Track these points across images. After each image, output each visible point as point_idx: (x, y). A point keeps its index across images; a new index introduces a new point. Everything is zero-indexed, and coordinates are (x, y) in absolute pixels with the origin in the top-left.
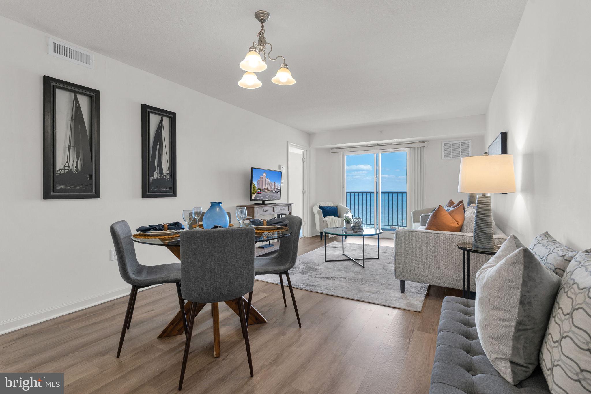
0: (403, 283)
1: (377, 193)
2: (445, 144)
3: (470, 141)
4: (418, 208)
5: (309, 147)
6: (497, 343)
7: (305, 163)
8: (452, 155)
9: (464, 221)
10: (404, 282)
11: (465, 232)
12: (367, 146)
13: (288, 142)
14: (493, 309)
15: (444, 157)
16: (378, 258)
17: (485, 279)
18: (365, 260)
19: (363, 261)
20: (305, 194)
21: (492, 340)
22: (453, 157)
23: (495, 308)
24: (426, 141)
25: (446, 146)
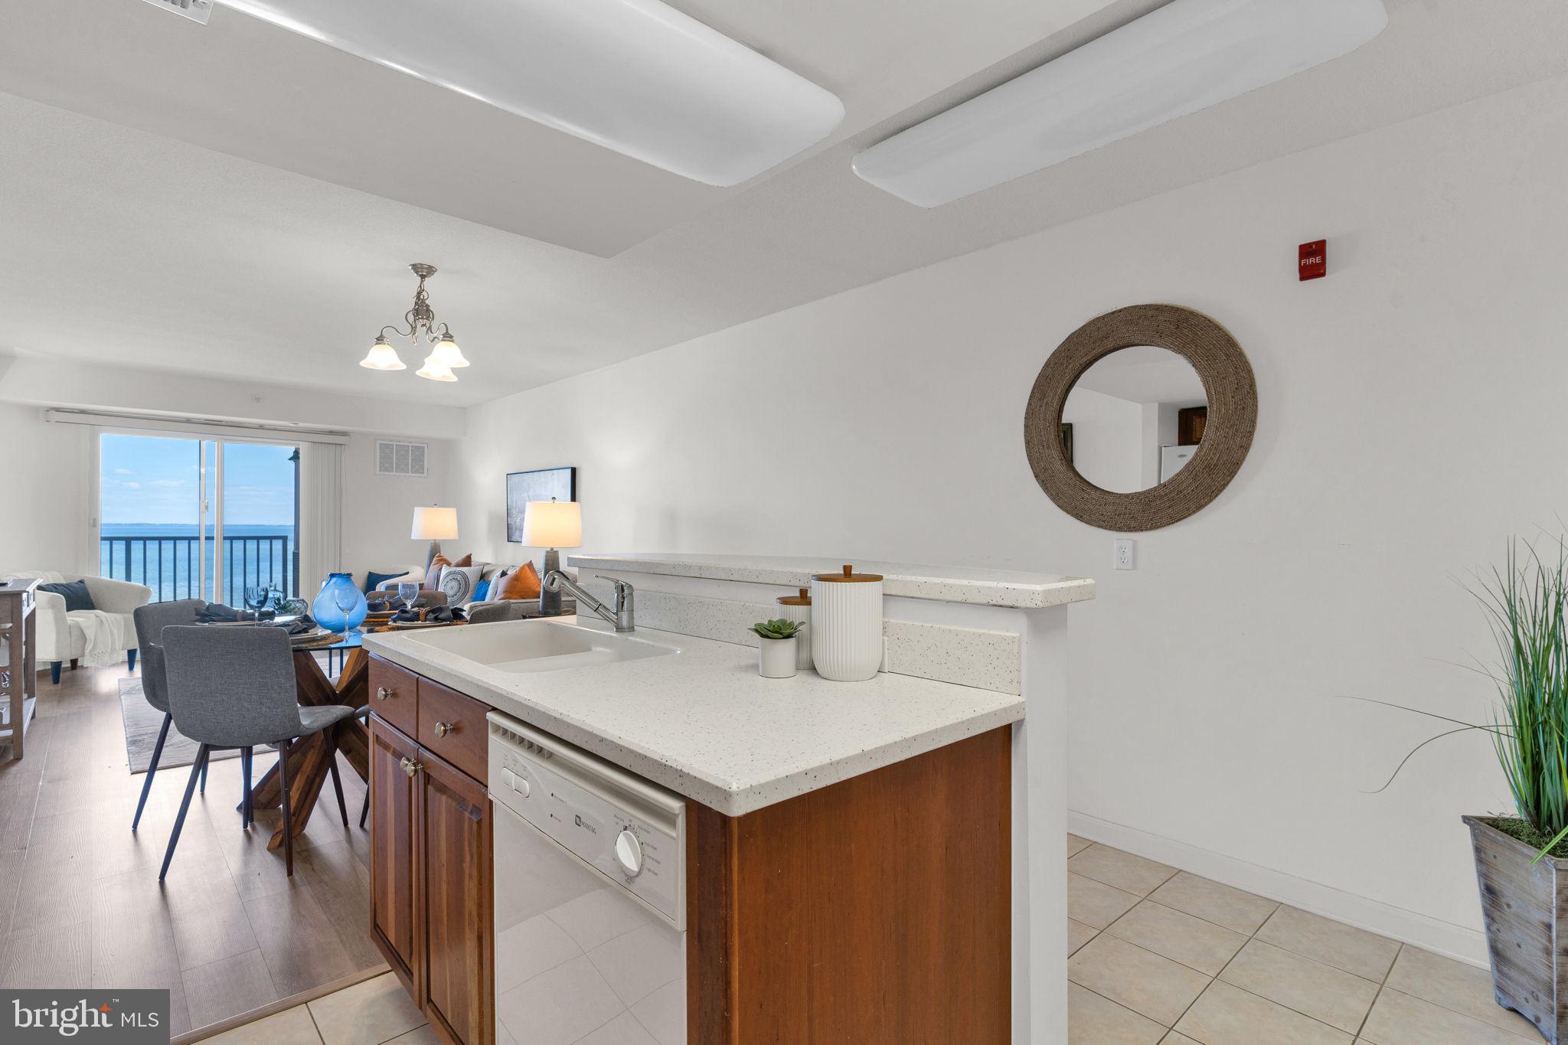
2: (378, 444)
3: (426, 447)
8: (396, 468)
15: (383, 470)
22: (396, 472)
24: (344, 434)
25: (384, 447)
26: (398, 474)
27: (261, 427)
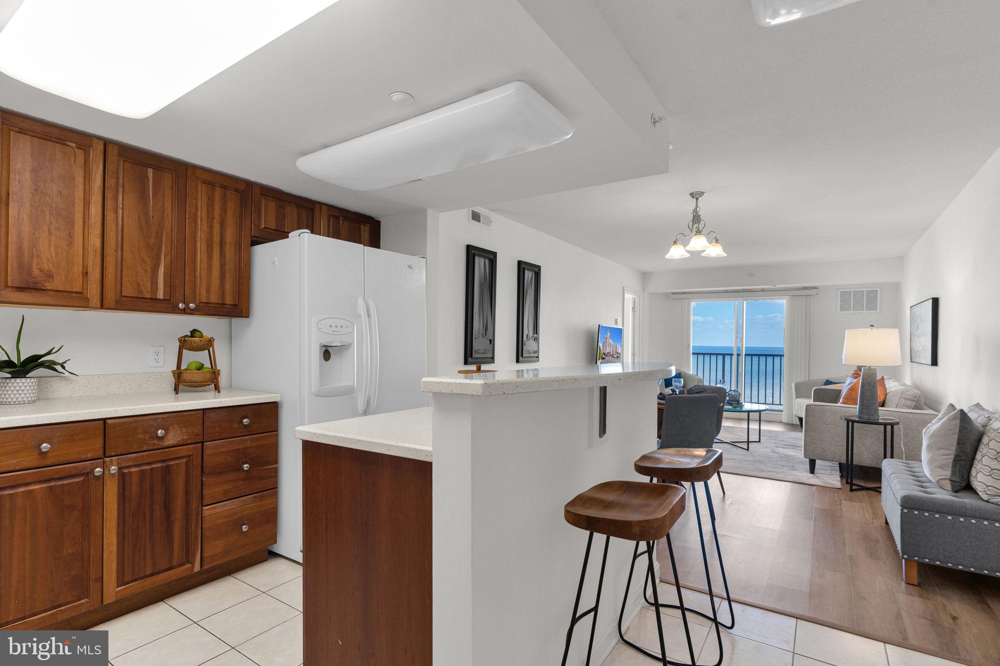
0: (812, 463)
1: (738, 355)
2: (841, 292)
3: (879, 290)
4: (801, 379)
5: (643, 291)
6: (939, 470)
7: (637, 314)
8: (852, 307)
9: (886, 395)
10: (815, 461)
11: (888, 407)
12: (726, 292)
13: (624, 287)
14: (938, 449)
15: (841, 310)
16: (760, 441)
17: (932, 431)
18: (750, 443)
19: (747, 443)
20: (635, 356)
21: (937, 469)
22: (853, 310)
23: (939, 449)
24: (814, 288)
25: (843, 294)
26: (855, 312)
27: (763, 290)
